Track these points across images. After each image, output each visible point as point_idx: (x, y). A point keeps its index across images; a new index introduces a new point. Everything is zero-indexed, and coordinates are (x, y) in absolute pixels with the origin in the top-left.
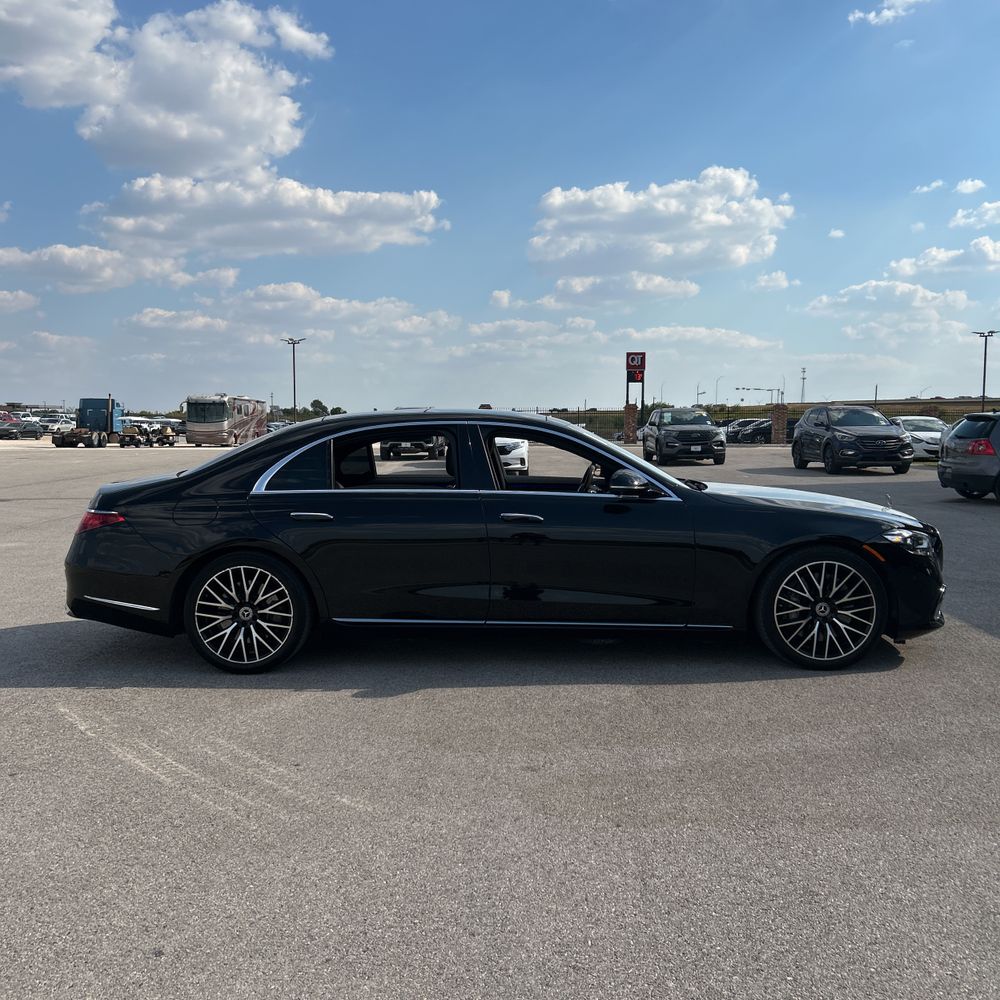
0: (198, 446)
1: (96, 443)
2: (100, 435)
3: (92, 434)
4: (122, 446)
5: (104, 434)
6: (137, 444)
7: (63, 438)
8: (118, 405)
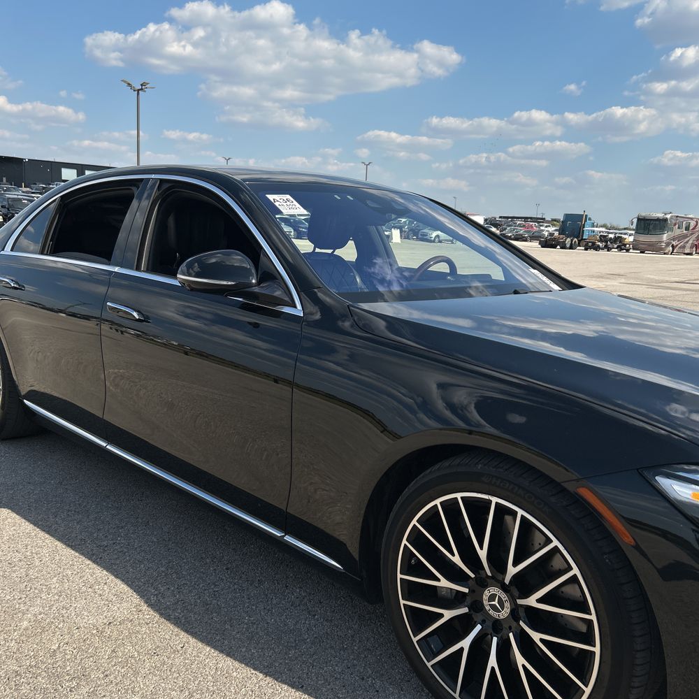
0: (641, 252)
1: (568, 246)
2: (572, 241)
3: (566, 239)
4: (586, 249)
5: (576, 239)
6: (597, 248)
7: (546, 241)
8: (590, 219)
